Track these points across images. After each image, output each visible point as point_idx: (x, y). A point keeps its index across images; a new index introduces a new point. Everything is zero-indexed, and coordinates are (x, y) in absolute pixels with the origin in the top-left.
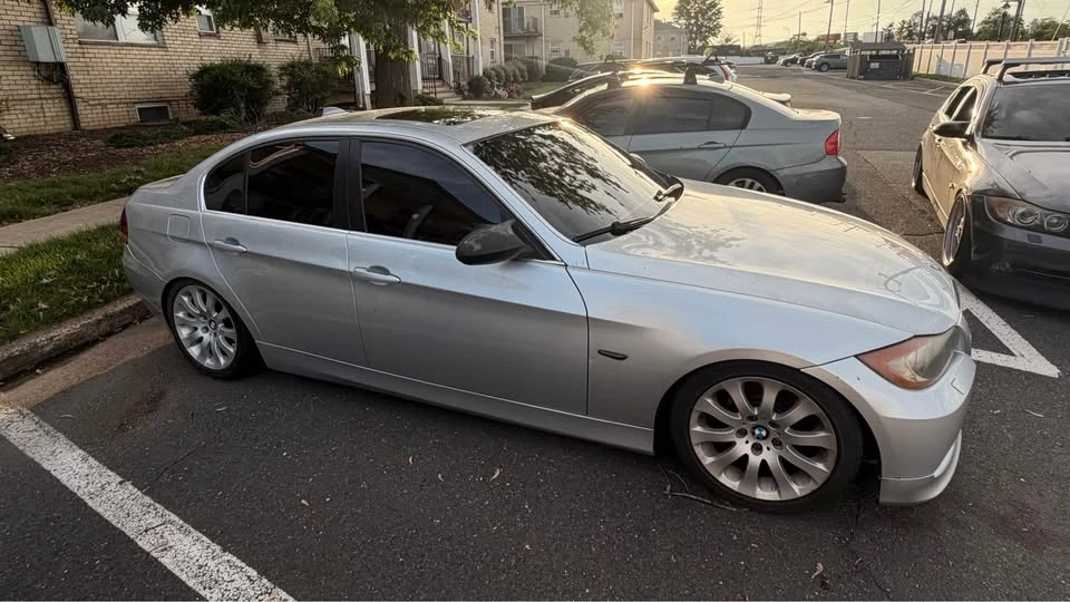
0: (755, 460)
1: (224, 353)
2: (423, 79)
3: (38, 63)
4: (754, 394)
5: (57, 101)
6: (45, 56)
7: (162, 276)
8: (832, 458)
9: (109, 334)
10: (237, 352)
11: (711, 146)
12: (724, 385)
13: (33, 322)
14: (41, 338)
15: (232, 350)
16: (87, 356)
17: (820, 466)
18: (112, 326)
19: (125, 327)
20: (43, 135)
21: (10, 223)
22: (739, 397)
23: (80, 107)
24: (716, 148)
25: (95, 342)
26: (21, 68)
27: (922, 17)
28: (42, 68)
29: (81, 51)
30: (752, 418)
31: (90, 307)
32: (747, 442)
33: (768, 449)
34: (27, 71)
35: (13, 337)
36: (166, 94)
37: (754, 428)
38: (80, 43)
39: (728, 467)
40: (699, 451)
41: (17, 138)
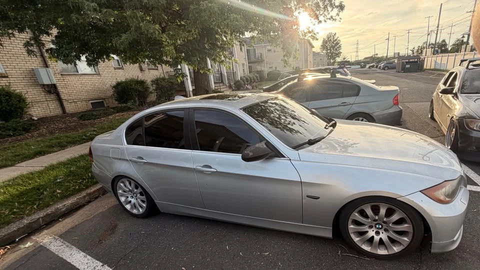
0: (377, 238)
1: (141, 207)
2: (215, 83)
3: (44, 85)
4: (376, 210)
5: (54, 101)
6: (46, 81)
7: (110, 175)
8: (411, 235)
9: (90, 202)
10: (147, 206)
11: (344, 104)
12: (363, 207)
13: (56, 199)
14: (60, 206)
15: (144, 205)
16: (81, 212)
17: (406, 239)
18: (90, 198)
19: (96, 198)
20: (50, 117)
21: (40, 156)
22: (369, 212)
23: (65, 103)
24: (348, 105)
25: (84, 205)
26: (36, 87)
27: (427, 44)
28: (45, 87)
29: (62, 78)
30: (375, 220)
31: (80, 190)
32: (373, 231)
33: (382, 233)
34: (39, 89)
35: (48, 206)
36: (103, 96)
37: (376, 224)
38: (61, 75)
39: (365, 242)
40: (352, 236)
41: (38, 119)
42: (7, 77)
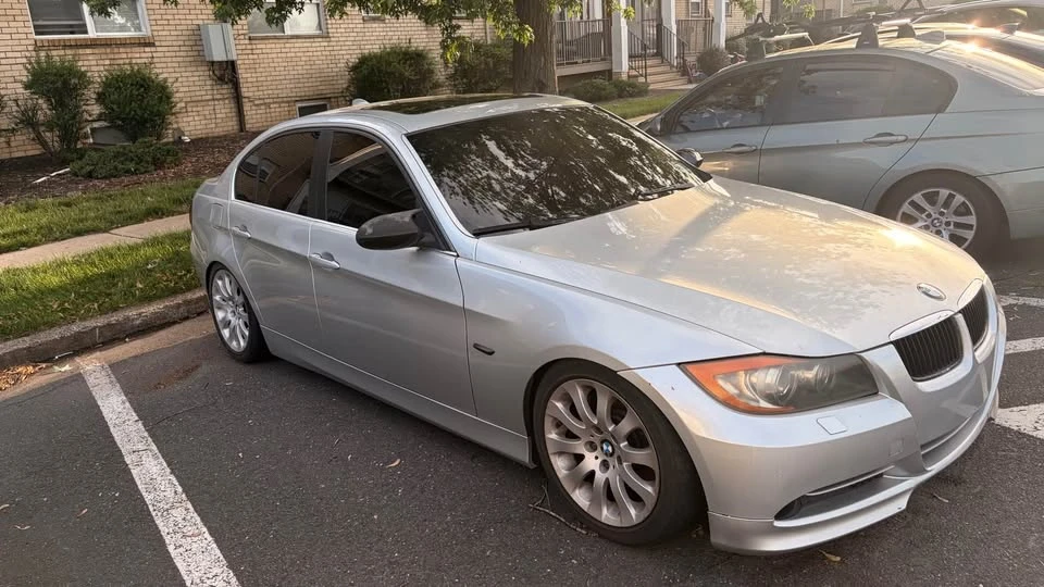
1: (243, 336)
2: (630, 57)
3: (213, 63)
5: (227, 101)
6: (218, 55)
7: (205, 259)
9: (187, 318)
10: (250, 335)
11: (883, 140)
13: (130, 298)
14: (132, 313)
15: (247, 333)
16: (163, 334)
18: (188, 312)
19: (199, 314)
20: (214, 137)
21: (154, 219)
23: (247, 107)
24: (892, 143)
25: (174, 323)
26: (199, 69)
28: (216, 67)
29: (249, 47)
31: (174, 292)
32: (597, 458)
34: (203, 71)
35: (115, 309)
36: (326, 91)
37: (602, 442)
38: (250, 39)
41: (192, 141)
42: (153, 45)
